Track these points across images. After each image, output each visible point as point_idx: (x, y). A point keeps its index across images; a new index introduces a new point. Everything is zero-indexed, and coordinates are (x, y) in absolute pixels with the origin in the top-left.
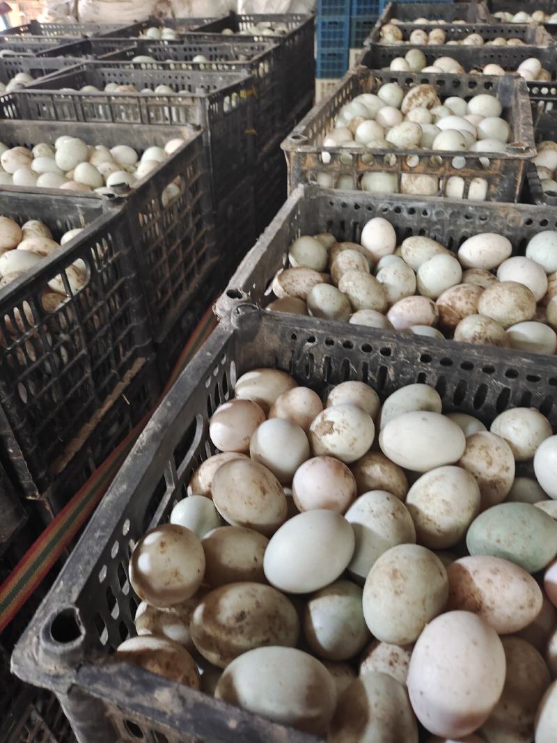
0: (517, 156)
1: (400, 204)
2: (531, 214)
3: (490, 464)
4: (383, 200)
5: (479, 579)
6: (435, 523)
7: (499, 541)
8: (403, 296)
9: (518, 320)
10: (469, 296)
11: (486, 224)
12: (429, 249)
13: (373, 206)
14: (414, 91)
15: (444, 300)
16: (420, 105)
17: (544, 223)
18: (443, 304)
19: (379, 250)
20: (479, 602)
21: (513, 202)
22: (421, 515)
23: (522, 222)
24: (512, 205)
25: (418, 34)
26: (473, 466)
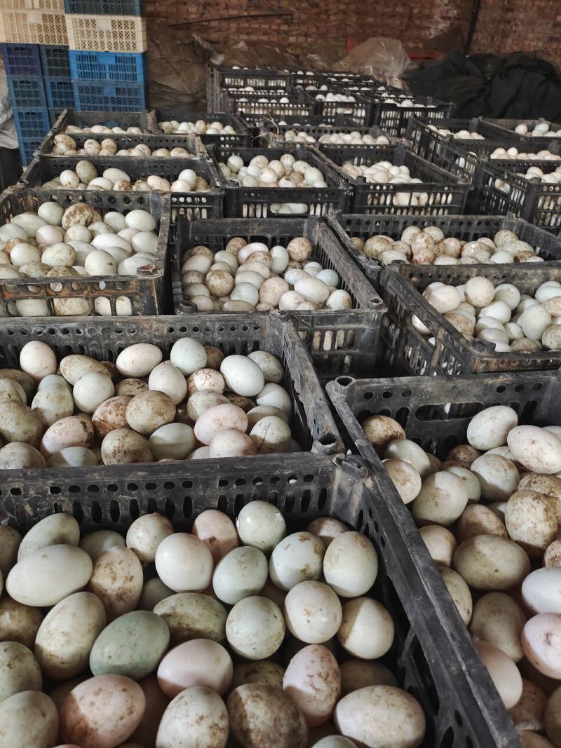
0: (146, 278)
1: (52, 326)
2: (171, 323)
3: (114, 579)
4: (35, 324)
5: (84, 705)
6: (58, 657)
7: (110, 657)
8: (58, 417)
9: (159, 424)
10: (119, 407)
11: (136, 335)
12: (83, 367)
13: (26, 331)
14: (71, 209)
15: (97, 416)
16: (78, 222)
17: (183, 329)
18: (97, 419)
19: (38, 372)
20: (84, 727)
21: (156, 314)
22: (44, 654)
23: (165, 331)
24: (154, 317)
25: (90, 143)
26: (100, 585)
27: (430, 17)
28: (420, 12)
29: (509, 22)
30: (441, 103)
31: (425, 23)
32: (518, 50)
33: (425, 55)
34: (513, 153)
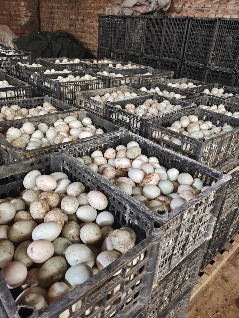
27: (19, 15)
28: (14, 13)
29: (53, 18)
30: (26, 52)
31: (18, 18)
32: (59, 30)
33: (22, 32)
34: (53, 71)
